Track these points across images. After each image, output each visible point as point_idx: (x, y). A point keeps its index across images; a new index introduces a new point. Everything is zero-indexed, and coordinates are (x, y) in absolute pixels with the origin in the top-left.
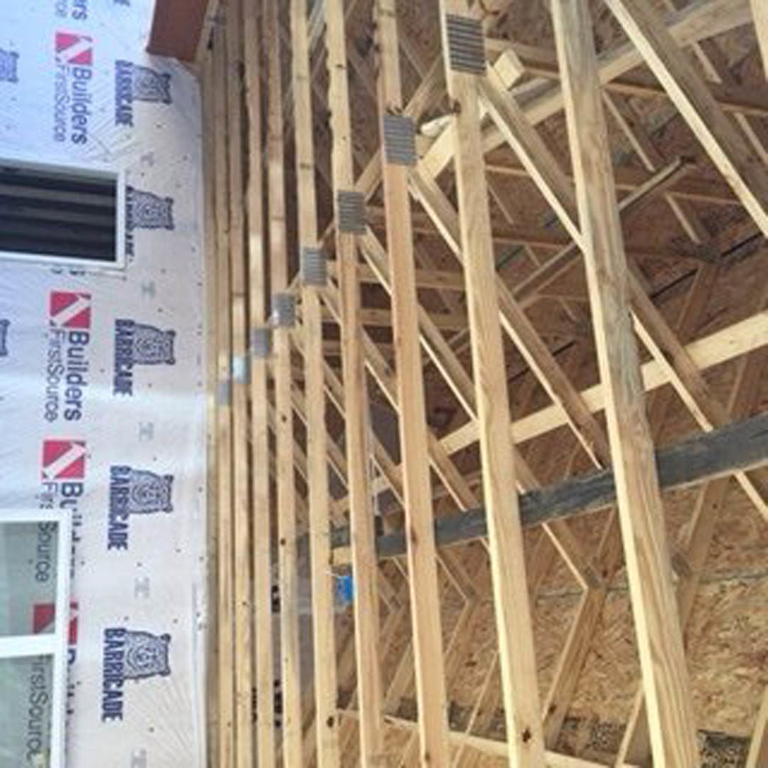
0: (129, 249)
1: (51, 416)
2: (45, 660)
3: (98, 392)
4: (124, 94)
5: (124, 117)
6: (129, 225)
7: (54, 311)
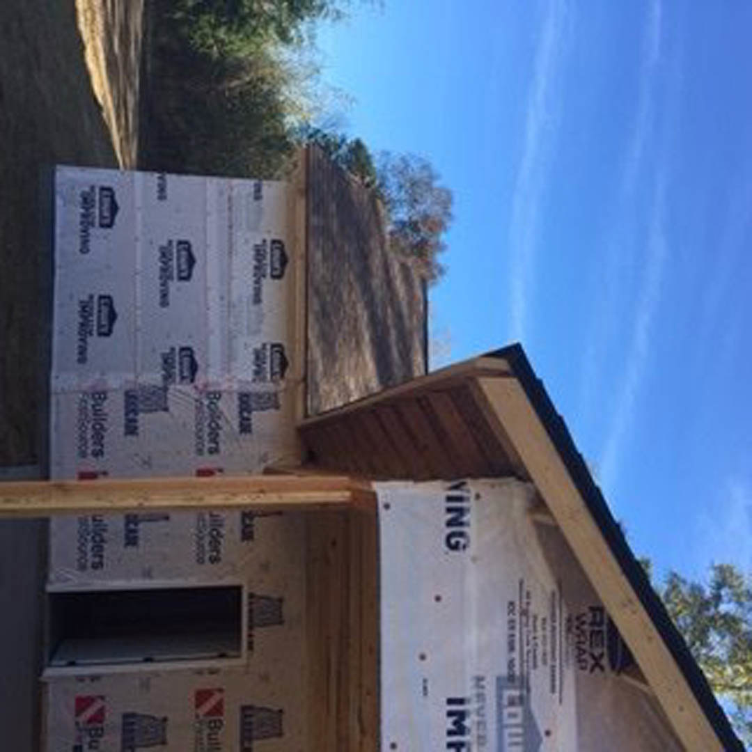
5: (247, 534)
7: (198, 705)
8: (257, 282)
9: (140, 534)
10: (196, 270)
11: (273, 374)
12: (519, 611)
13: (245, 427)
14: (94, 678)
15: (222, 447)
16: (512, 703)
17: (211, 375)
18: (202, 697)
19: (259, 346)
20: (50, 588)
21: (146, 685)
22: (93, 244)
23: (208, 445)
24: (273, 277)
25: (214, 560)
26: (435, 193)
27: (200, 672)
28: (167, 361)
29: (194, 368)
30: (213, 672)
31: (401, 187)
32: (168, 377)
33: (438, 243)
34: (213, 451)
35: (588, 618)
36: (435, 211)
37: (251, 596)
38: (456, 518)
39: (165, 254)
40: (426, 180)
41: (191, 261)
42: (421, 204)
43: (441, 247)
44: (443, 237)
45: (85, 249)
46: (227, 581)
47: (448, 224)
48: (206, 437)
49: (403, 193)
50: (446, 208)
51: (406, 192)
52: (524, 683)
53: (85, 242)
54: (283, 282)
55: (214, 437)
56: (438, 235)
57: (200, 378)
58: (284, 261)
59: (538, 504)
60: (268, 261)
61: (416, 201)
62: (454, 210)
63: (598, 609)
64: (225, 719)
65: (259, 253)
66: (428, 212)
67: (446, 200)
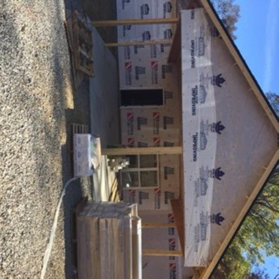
0: (165, 103)
1: (154, 134)
2: (156, 172)
3: (161, 129)
4: (163, 72)
5: (164, 77)
6: (165, 98)
7: (154, 116)
8: (164, 13)
9: (139, 77)
10: (149, 12)
11: (169, 37)
12: (202, 28)
13: (162, 51)
14: (131, 109)
15: (157, 56)
16: (201, 41)
17: (154, 38)
18: (155, 114)
19: (165, 30)
20: (121, 89)
21: (142, 111)
22: (125, 7)
23: (154, 56)
24: (169, 12)
25: (156, 83)
26: (233, 7)
27: (154, 108)
28: (143, 35)
29: (150, 36)
30: (157, 108)
31: (219, 6)
32: (144, 39)
33: (234, 27)
34: (155, 57)
35: (213, 29)
36: (233, 14)
37: (165, 92)
38: (193, 14)
39: (142, 8)
40: (229, 2)
41: (148, 9)
42: (227, 12)
43: (235, 29)
44: (236, 25)
45: (123, 8)
46: (160, 88)
47: (238, 19)
48: (153, 54)
49: (220, 9)
50: (237, 13)
51: (221, 8)
52: (203, 38)
53: (123, 6)
54: (171, 13)
55: (155, 54)
56: (233, 24)
57: (151, 39)
58: (171, 7)
59: (205, 10)
60: (167, 7)
61: (225, 11)
62: (240, 13)
63: (215, 28)
64: (160, 119)
65: (165, 6)
66: (230, 15)
67: (237, 10)
